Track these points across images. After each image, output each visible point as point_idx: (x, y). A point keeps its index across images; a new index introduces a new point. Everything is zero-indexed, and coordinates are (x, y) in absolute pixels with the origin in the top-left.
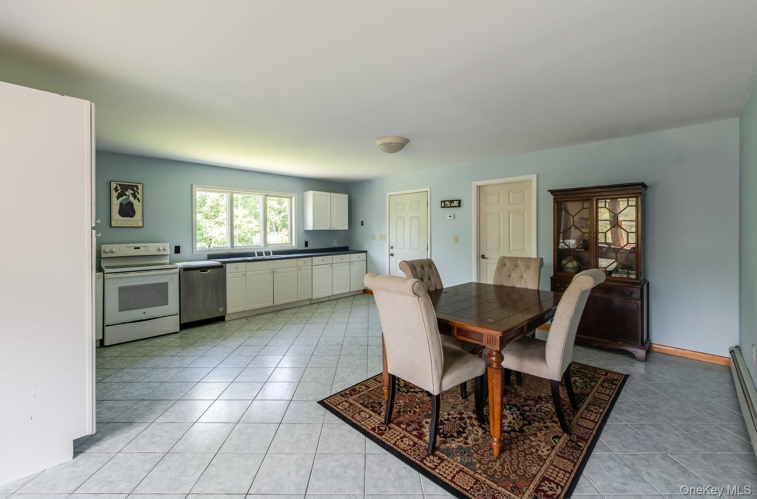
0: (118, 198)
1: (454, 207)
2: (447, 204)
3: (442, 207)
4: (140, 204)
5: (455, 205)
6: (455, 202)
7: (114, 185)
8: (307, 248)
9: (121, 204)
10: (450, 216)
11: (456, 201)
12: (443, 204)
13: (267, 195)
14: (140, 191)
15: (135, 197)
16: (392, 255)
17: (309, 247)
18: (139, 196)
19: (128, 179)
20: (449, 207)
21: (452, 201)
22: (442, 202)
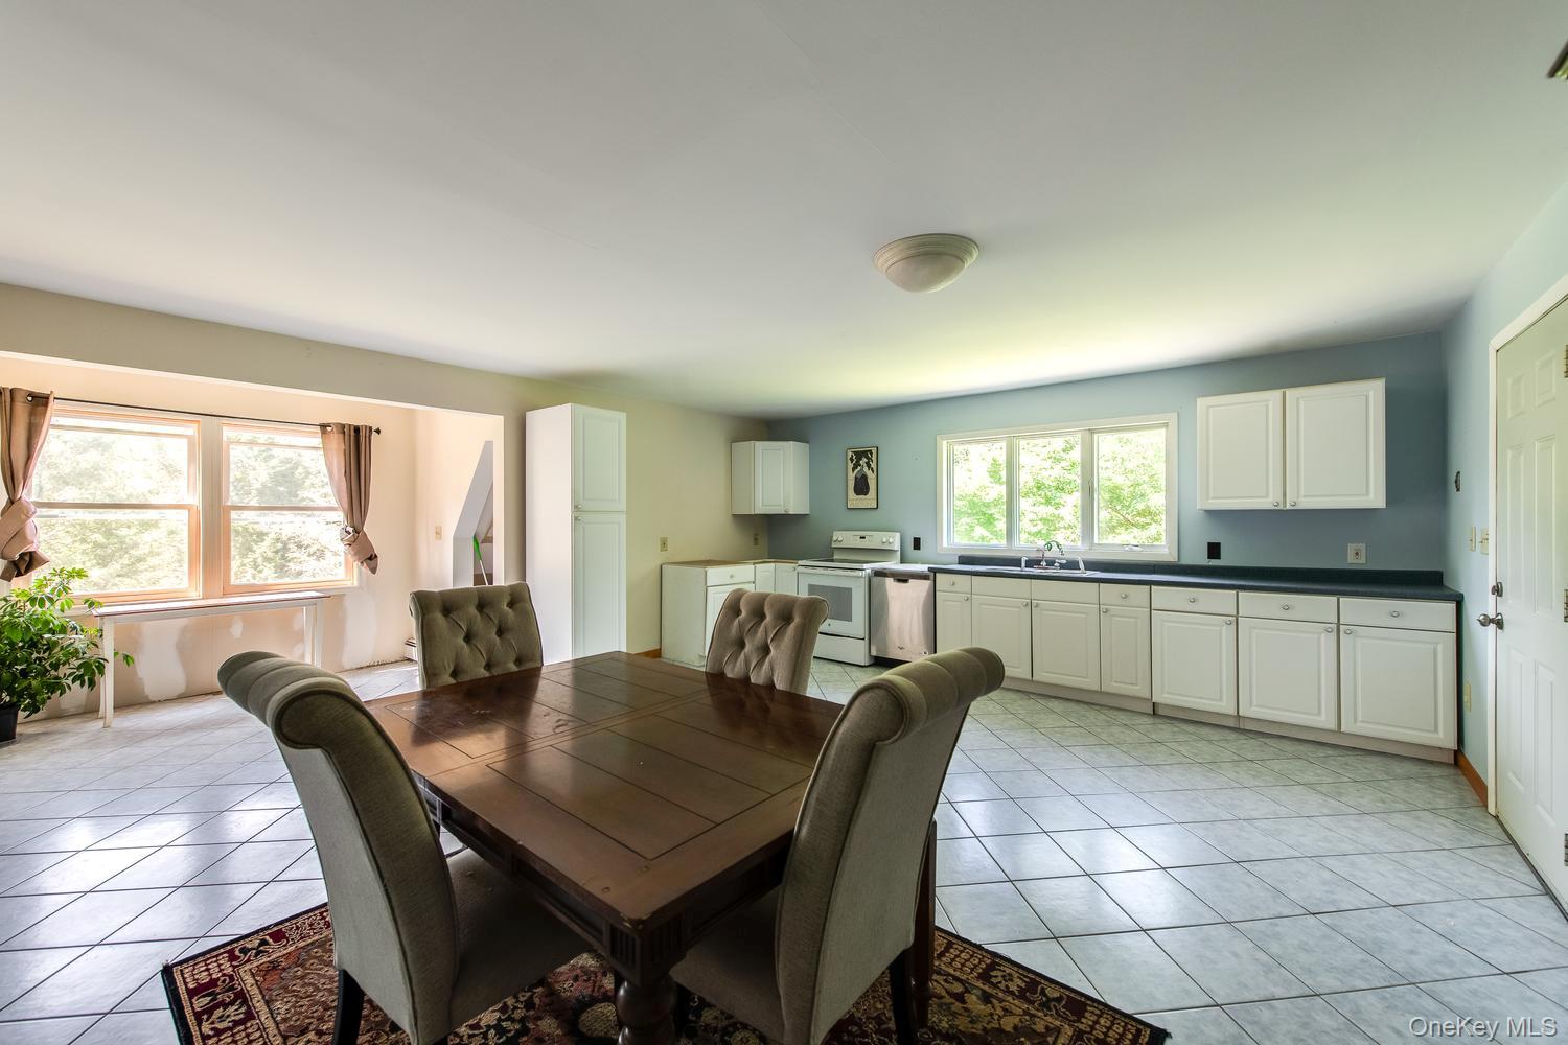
0: (853, 470)
4: (874, 476)
7: (850, 454)
8: (1214, 563)
9: (856, 478)
13: (1092, 432)
14: (874, 458)
15: (869, 466)
16: (1501, 624)
17: (1226, 560)
18: (873, 465)
19: (862, 443)
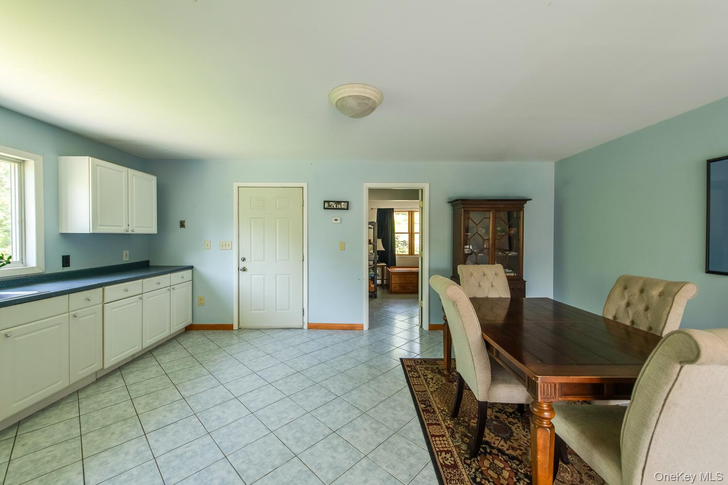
1: (341, 209)
2: (331, 205)
3: (325, 208)
5: (343, 207)
6: (343, 204)
8: (67, 269)
10: (336, 220)
11: (344, 202)
12: (326, 205)
16: (244, 270)
17: (73, 267)
20: (334, 209)
21: (339, 202)
22: (325, 202)
